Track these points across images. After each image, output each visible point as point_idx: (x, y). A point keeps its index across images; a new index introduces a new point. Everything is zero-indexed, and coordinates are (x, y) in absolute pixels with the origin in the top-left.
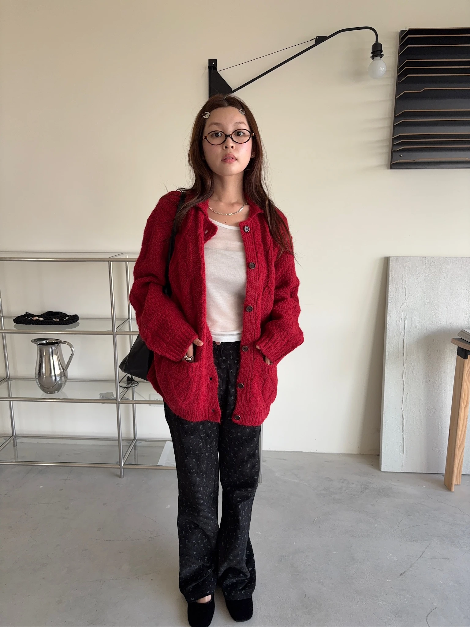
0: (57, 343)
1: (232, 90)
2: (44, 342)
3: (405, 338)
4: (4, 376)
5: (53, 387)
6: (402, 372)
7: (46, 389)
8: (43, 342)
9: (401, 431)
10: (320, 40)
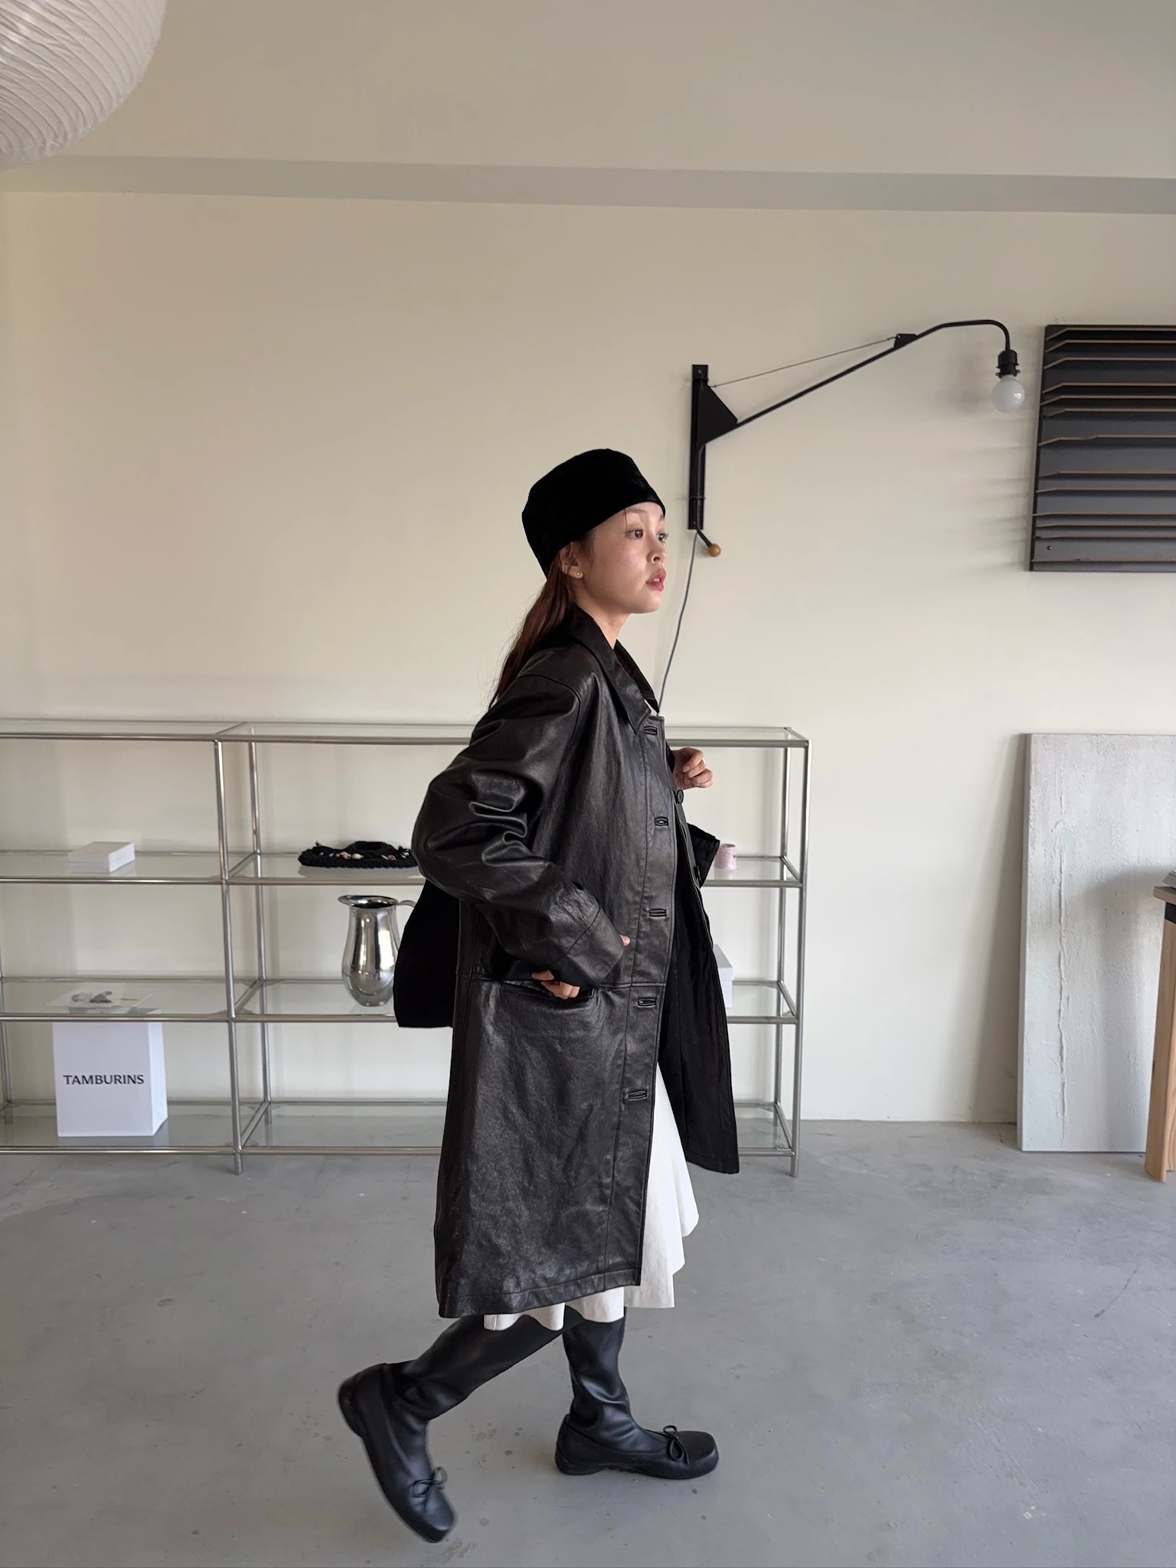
0: (389, 905)
1: (739, 421)
2: (364, 902)
3: (1062, 888)
4: (256, 975)
5: (378, 993)
6: (1057, 956)
7: (362, 996)
8: (360, 902)
9: (1059, 1070)
10: (903, 340)
